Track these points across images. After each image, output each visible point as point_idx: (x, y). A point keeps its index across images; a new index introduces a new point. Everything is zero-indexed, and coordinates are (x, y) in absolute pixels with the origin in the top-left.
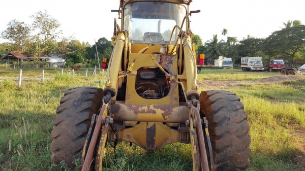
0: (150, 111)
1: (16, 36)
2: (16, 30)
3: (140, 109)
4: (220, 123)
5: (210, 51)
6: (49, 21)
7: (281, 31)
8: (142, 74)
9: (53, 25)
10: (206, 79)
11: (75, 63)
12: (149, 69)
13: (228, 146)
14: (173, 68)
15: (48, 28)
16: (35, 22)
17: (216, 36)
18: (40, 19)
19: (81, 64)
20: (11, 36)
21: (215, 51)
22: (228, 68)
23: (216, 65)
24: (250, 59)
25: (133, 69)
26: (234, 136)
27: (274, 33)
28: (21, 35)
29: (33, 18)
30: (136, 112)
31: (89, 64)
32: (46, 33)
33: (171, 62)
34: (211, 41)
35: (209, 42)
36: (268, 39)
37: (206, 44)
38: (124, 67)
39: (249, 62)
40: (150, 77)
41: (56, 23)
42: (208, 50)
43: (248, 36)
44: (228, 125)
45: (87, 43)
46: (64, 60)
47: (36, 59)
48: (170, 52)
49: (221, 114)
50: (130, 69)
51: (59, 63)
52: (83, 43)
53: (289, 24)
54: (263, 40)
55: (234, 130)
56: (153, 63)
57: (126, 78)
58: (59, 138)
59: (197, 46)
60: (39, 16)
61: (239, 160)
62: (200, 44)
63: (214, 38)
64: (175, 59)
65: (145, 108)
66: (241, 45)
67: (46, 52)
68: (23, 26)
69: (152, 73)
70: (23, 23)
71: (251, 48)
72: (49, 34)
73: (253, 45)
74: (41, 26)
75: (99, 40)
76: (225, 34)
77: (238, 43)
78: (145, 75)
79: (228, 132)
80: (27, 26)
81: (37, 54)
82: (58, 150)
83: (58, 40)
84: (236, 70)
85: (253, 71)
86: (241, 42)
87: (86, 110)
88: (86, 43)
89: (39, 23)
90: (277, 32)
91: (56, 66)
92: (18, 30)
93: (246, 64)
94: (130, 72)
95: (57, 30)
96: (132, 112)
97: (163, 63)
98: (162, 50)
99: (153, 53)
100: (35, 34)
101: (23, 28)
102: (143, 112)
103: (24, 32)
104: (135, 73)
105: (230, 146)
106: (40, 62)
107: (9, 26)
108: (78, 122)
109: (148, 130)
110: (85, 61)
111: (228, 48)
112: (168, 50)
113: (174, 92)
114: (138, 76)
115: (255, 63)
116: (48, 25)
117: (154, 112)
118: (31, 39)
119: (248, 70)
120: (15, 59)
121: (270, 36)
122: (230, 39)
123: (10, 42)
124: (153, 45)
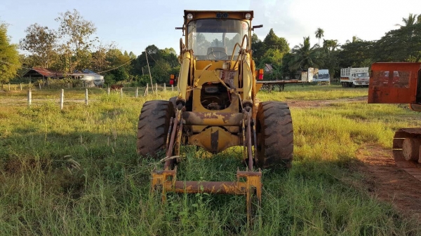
0: (213, 117)
1: (37, 46)
2: (37, 38)
3: (205, 115)
4: (269, 126)
5: (299, 61)
6: (81, 25)
7: (399, 31)
8: (206, 88)
9: (86, 29)
10: (289, 98)
11: (117, 80)
12: (213, 85)
13: (275, 143)
14: (235, 83)
15: (79, 34)
16: (63, 27)
17: (308, 39)
18: (68, 22)
19: (124, 82)
20: (31, 47)
21: (306, 60)
22: (324, 83)
23: (304, 80)
24: (353, 70)
25: (198, 84)
26: (280, 135)
27: (389, 33)
28: (45, 45)
29: (60, 21)
30: (203, 117)
31: (136, 82)
32: (78, 42)
33: (233, 78)
34: (300, 47)
35: (298, 49)
36: (379, 42)
37: (293, 50)
38: (190, 83)
39: (351, 74)
40: (213, 91)
41: (89, 26)
42: (296, 59)
43: (354, 38)
44: (275, 126)
45: (131, 53)
46: (102, 78)
47: (67, 77)
48: (232, 67)
49: (270, 119)
50: (196, 84)
51: (96, 81)
52: (126, 53)
53: (411, 20)
54: (374, 43)
55: (280, 130)
56: (216, 78)
57: (192, 92)
58: (144, 138)
59: (282, 54)
60: (68, 18)
61: (284, 154)
62: (286, 50)
63: (305, 43)
64: (236, 75)
65: (209, 114)
66: (344, 52)
67: (78, 66)
68: (47, 31)
69: (216, 88)
70: (47, 28)
71: (358, 55)
72: (81, 42)
73: (360, 50)
74: (70, 32)
75: (147, 49)
76: (320, 37)
77: (339, 48)
78: (209, 90)
79: (276, 132)
80: (52, 32)
81: (67, 69)
82: (142, 147)
83: (93, 50)
84: (333, 86)
85: (357, 87)
86: (343, 47)
87: (162, 117)
88: (129, 53)
89: (67, 27)
90: (393, 32)
91: (93, 85)
92: (41, 38)
93: (348, 78)
94: (196, 86)
95: (92, 37)
96: (199, 117)
97: (226, 79)
98: (224, 67)
99: (216, 70)
100: (63, 42)
101: (47, 35)
102: (208, 117)
103: (48, 40)
104: (201, 87)
105: (276, 142)
106: (72, 79)
107: (29, 33)
108: (157, 126)
109: (212, 135)
110: (130, 78)
111: (325, 55)
112: (230, 66)
113: (234, 105)
114: (203, 91)
115: (359, 75)
116: (79, 30)
117: (217, 117)
118: (59, 50)
119: (350, 85)
120: (39, 76)
121: (384, 38)
122: (327, 43)
123: (31, 54)
124: (216, 61)
